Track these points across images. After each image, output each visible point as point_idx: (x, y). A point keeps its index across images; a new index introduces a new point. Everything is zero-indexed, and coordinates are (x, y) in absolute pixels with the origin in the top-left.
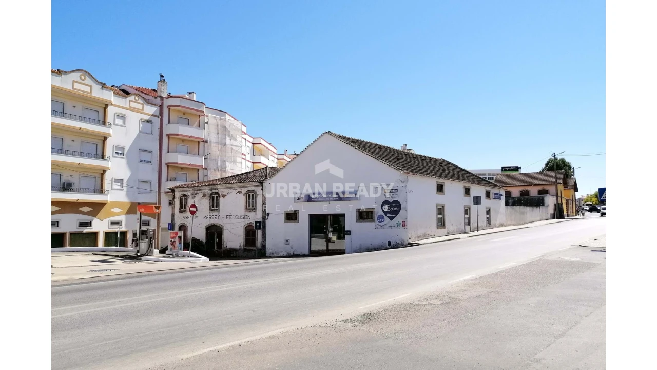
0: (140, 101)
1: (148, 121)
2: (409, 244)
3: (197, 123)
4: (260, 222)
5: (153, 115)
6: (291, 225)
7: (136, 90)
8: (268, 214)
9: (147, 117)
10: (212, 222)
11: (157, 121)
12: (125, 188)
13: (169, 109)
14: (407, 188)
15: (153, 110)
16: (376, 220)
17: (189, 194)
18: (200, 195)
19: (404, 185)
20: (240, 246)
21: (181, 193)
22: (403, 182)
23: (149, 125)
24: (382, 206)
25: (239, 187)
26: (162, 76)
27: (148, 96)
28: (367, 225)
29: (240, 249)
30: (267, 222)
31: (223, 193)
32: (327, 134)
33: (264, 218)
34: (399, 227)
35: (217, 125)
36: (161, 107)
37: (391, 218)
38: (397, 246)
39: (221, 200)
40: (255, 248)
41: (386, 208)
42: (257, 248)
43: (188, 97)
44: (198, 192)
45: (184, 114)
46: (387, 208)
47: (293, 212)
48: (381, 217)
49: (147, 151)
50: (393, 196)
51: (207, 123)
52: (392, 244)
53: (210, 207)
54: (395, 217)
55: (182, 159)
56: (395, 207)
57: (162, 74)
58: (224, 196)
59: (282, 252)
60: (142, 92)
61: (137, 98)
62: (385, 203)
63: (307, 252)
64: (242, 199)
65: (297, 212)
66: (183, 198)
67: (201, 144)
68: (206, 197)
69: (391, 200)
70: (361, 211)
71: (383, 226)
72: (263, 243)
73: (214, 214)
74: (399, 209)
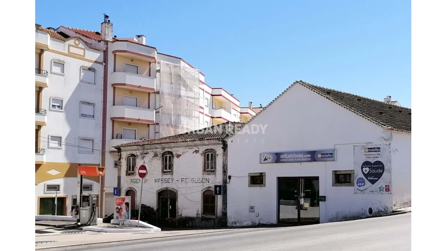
0: (81, 45)
1: (90, 69)
2: (393, 212)
3: (147, 71)
4: (220, 186)
5: (96, 62)
6: (257, 189)
7: (76, 33)
8: (230, 177)
9: (89, 65)
10: (165, 186)
11: (100, 69)
12: (63, 147)
13: (115, 55)
14: (392, 146)
15: (96, 56)
16: (355, 184)
17: (138, 154)
18: (151, 155)
19: (388, 143)
20: (197, 214)
21: (129, 153)
22: (386, 140)
23: (92, 73)
24: (362, 168)
25: (196, 145)
26: (107, 17)
27: (90, 40)
28: (345, 190)
29: (197, 218)
30: (229, 187)
31: (178, 153)
32: (298, 84)
33: (225, 182)
34: (381, 192)
35: (171, 74)
36: (105, 53)
37: (373, 182)
38: (379, 214)
39: (176, 161)
40: (214, 217)
41: (367, 170)
42: (217, 216)
43: (136, 40)
44: (149, 151)
45: (132, 61)
47: (259, 175)
48: (360, 181)
49: (88, 103)
50: (375, 156)
51: (159, 71)
52: (373, 211)
53: (163, 169)
54: (377, 180)
55: (130, 113)
56: (378, 168)
57: (107, 15)
58: (178, 156)
59: (245, 221)
60: (83, 35)
61: (77, 42)
62: (366, 164)
63: (275, 221)
64: (199, 160)
65: (263, 174)
66: (131, 158)
67: (152, 96)
68: (157, 158)
69: (372, 161)
70: (338, 173)
71: (363, 190)
72: (224, 210)
73: (168, 176)
74: (381, 171)
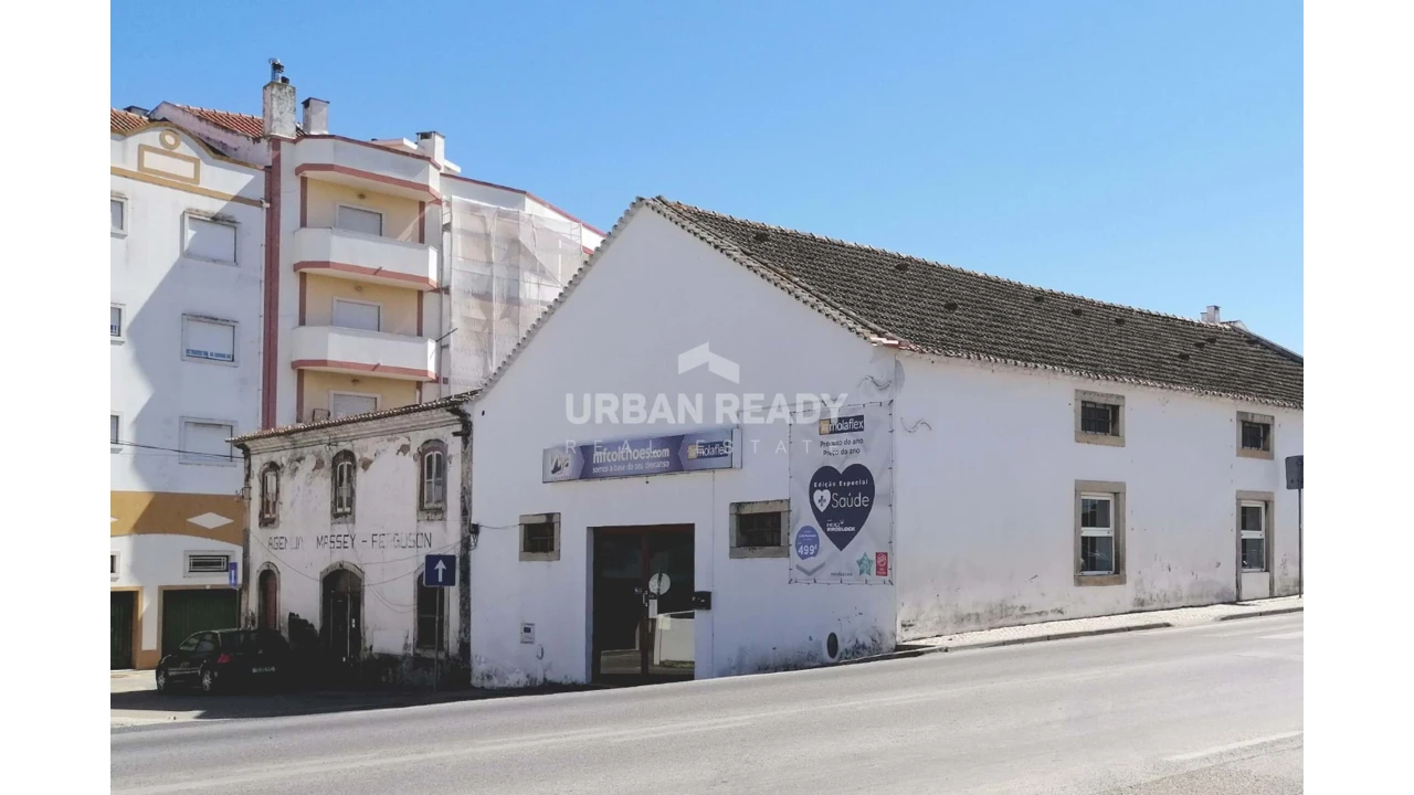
0: (184, 148)
1: (215, 219)
2: (898, 648)
3: (412, 228)
4: (449, 560)
5: (237, 199)
6: (539, 566)
8: (477, 529)
9: (216, 206)
10: (337, 557)
11: (255, 220)
13: (304, 181)
14: (898, 409)
15: (231, 181)
16: (793, 549)
17: (284, 461)
18: (309, 463)
19: (884, 397)
20: (406, 646)
21: (265, 458)
22: (881, 387)
23: (225, 233)
24: (812, 491)
25: (403, 431)
26: (277, 67)
28: (764, 568)
29: (405, 657)
30: (476, 557)
31: (365, 455)
33: (466, 545)
34: (865, 575)
35: (488, 236)
36: (272, 172)
37: (841, 541)
38: (864, 653)
39: (361, 477)
40: (442, 655)
41: (824, 497)
42: (447, 655)
43: (415, 147)
44: (305, 450)
45: (362, 196)
46: (827, 494)
47: (543, 520)
48: (806, 537)
49: (213, 320)
50: (848, 447)
51: (447, 227)
52: (841, 646)
53: (333, 509)
54: (853, 535)
56: (855, 491)
57: (279, 62)
58: (366, 464)
59: (513, 671)
61: (170, 139)
62: (824, 476)
63: (579, 672)
64: (409, 469)
65: (555, 519)
66: (270, 475)
67: (430, 301)
68: (322, 471)
69: (841, 466)
70: (746, 511)
71: (815, 570)
72: (463, 635)
73: (342, 529)
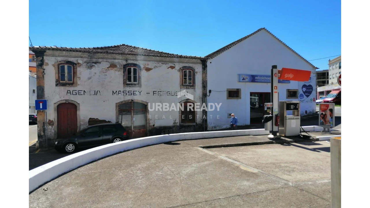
6: (234, 101)
8: (210, 91)
10: (128, 98)
16: (299, 97)
17: (80, 62)
18: (105, 65)
19: (314, 75)
20: (175, 123)
21: (60, 59)
24: (302, 88)
25: (171, 62)
29: (174, 126)
31: (147, 66)
33: (205, 95)
34: (312, 101)
37: (307, 96)
38: (310, 114)
39: (144, 73)
40: (194, 124)
42: (197, 124)
44: (100, 60)
46: (305, 89)
47: (236, 90)
48: (301, 96)
52: (308, 112)
53: (125, 81)
54: (309, 95)
56: (310, 89)
58: (148, 70)
62: (304, 86)
63: (248, 122)
64: (176, 75)
65: (239, 90)
66: (66, 67)
68: (115, 69)
69: (307, 84)
70: (290, 91)
71: (303, 101)
73: (133, 89)
74: (311, 90)
